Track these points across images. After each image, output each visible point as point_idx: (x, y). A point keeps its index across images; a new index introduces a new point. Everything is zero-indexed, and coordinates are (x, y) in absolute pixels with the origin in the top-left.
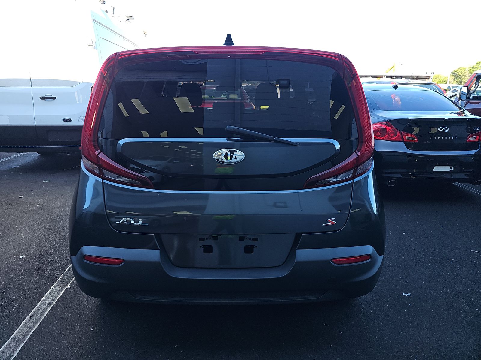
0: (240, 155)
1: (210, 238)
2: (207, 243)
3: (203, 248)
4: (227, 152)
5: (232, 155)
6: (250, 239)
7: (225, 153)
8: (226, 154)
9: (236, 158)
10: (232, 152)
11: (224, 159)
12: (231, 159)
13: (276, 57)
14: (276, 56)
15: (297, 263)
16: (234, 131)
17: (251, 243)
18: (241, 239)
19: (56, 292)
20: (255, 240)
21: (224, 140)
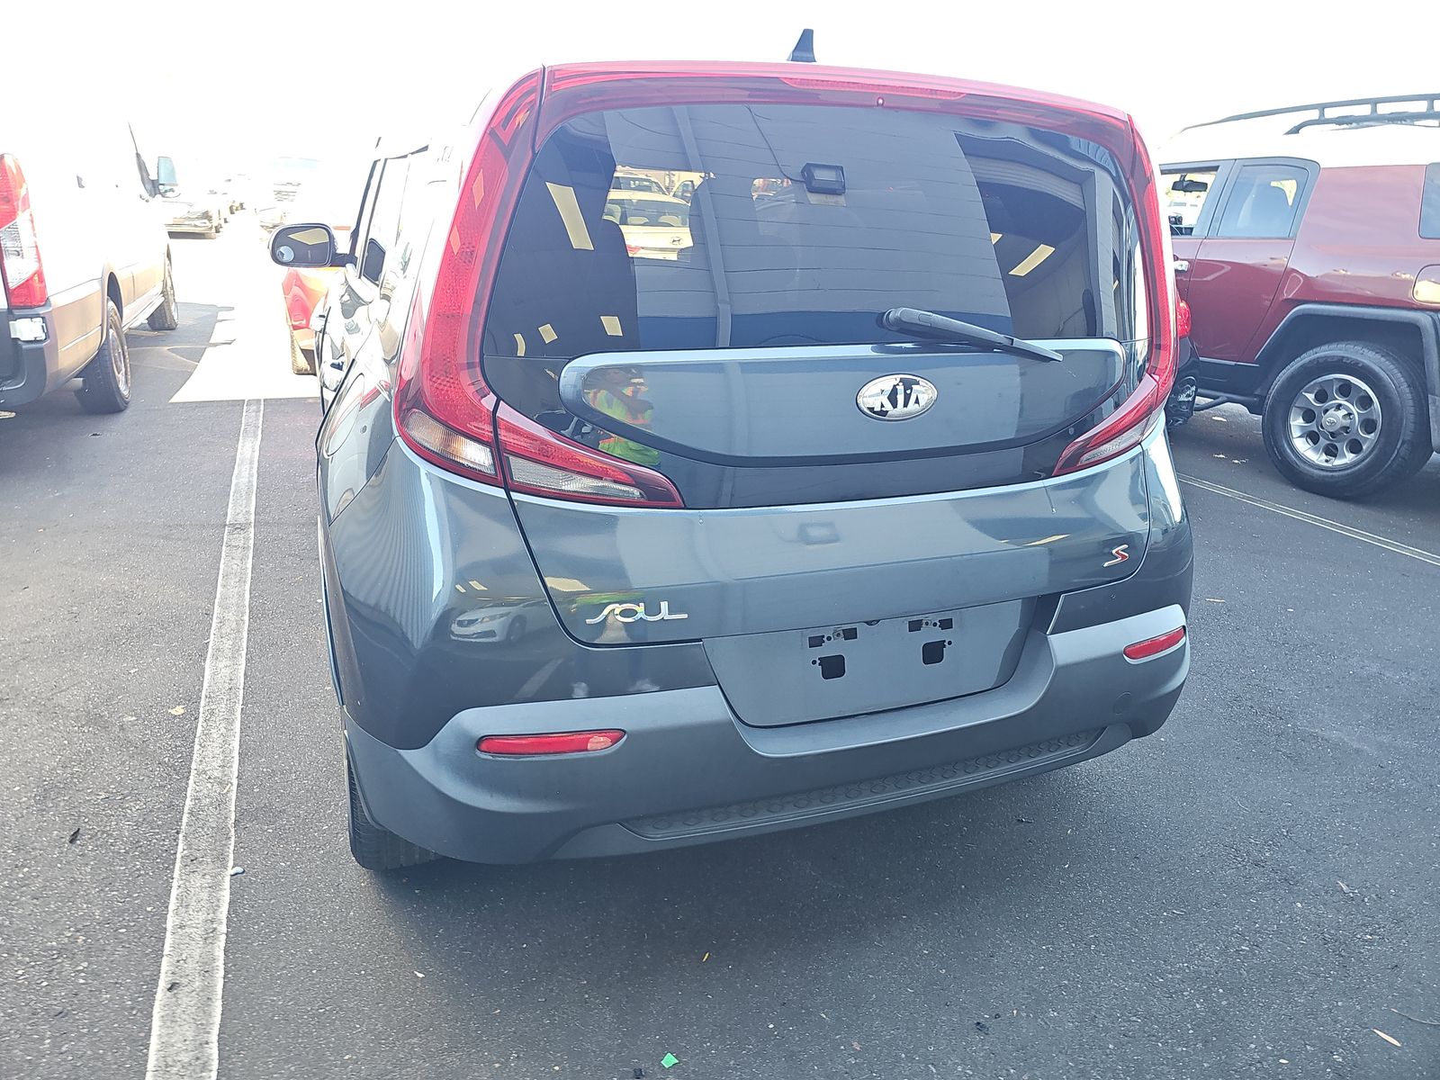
0: (925, 393)
1: (838, 635)
2: (828, 650)
3: (820, 665)
4: (895, 386)
5: (908, 392)
6: (935, 625)
7: (891, 389)
8: (894, 391)
9: (917, 401)
10: (908, 385)
11: (888, 406)
12: (906, 405)
13: (998, 112)
14: (998, 108)
15: (1060, 669)
16: (919, 322)
17: (934, 635)
18: (915, 626)
19: (204, 895)
20: (946, 624)
21: (865, 351)
